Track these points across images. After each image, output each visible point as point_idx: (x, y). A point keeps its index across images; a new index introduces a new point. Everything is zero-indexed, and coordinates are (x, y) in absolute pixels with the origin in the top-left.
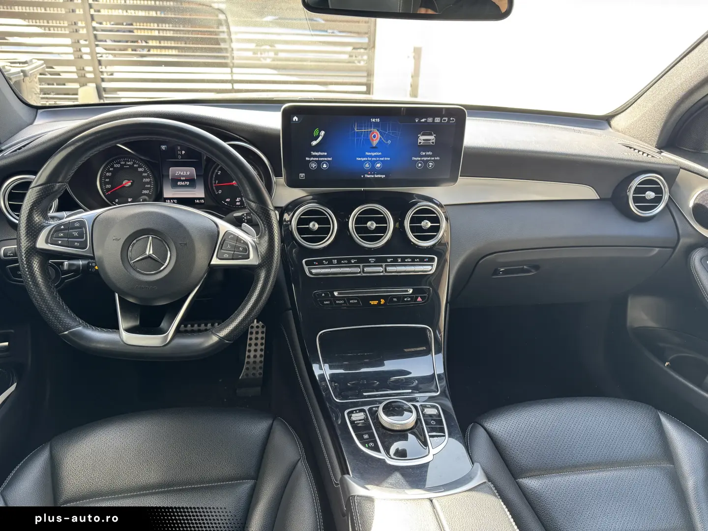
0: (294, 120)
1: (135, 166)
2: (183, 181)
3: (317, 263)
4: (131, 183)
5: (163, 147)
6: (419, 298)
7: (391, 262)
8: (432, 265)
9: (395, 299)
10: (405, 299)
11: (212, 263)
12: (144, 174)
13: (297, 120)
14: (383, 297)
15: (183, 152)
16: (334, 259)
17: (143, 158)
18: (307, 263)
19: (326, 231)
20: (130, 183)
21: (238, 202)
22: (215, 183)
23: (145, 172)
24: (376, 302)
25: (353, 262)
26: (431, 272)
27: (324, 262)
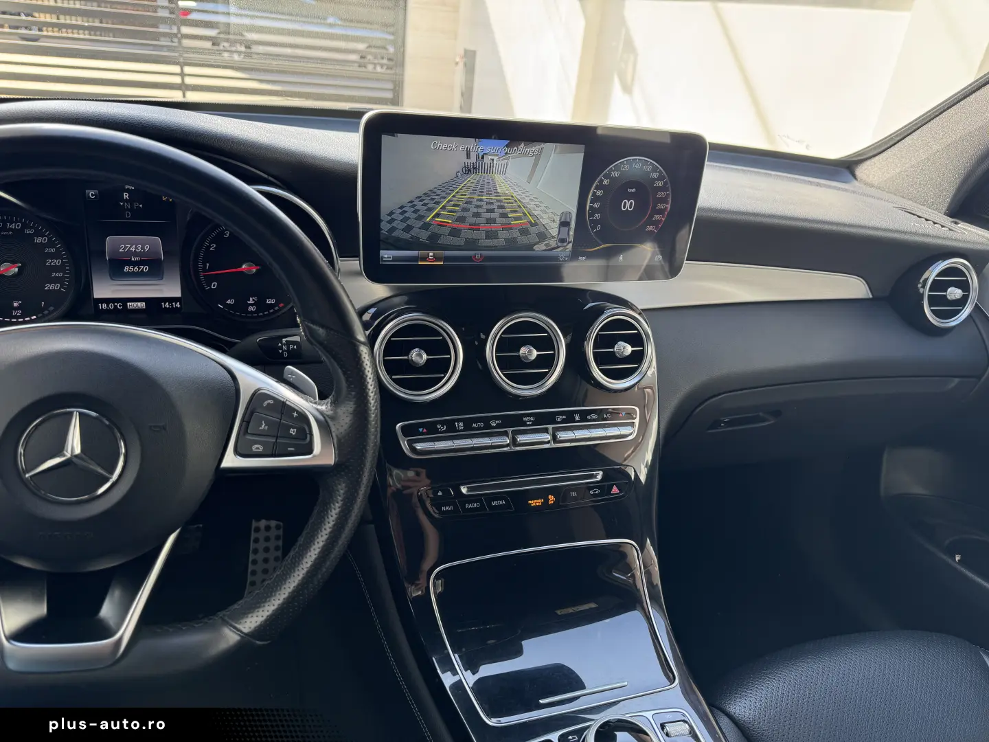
1: (27, 231)
2: (135, 264)
4: (19, 268)
5: (91, 193)
6: (615, 487)
7: (563, 421)
8: (632, 424)
9: (574, 494)
11: (224, 465)
12: (48, 250)
14: (552, 491)
16: (459, 420)
17: (44, 215)
18: (407, 431)
19: (443, 366)
20: (17, 269)
21: (252, 305)
22: (204, 270)
23: (50, 244)
24: (539, 502)
25: (494, 425)
26: (630, 438)
27: (439, 426)
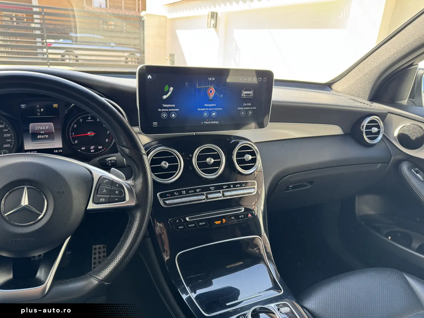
0: (148, 78)
2: (42, 134)
3: (169, 195)
5: (23, 106)
6: (249, 214)
7: (226, 188)
8: (254, 188)
9: (233, 218)
10: (240, 217)
11: (89, 208)
12: (4, 130)
13: (151, 78)
14: (224, 217)
15: (42, 110)
16: (183, 190)
18: (162, 196)
19: (175, 168)
21: (92, 149)
22: (72, 135)
23: (6, 127)
25: (198, 191)
26: (254, 194)
27: (175, 193)
